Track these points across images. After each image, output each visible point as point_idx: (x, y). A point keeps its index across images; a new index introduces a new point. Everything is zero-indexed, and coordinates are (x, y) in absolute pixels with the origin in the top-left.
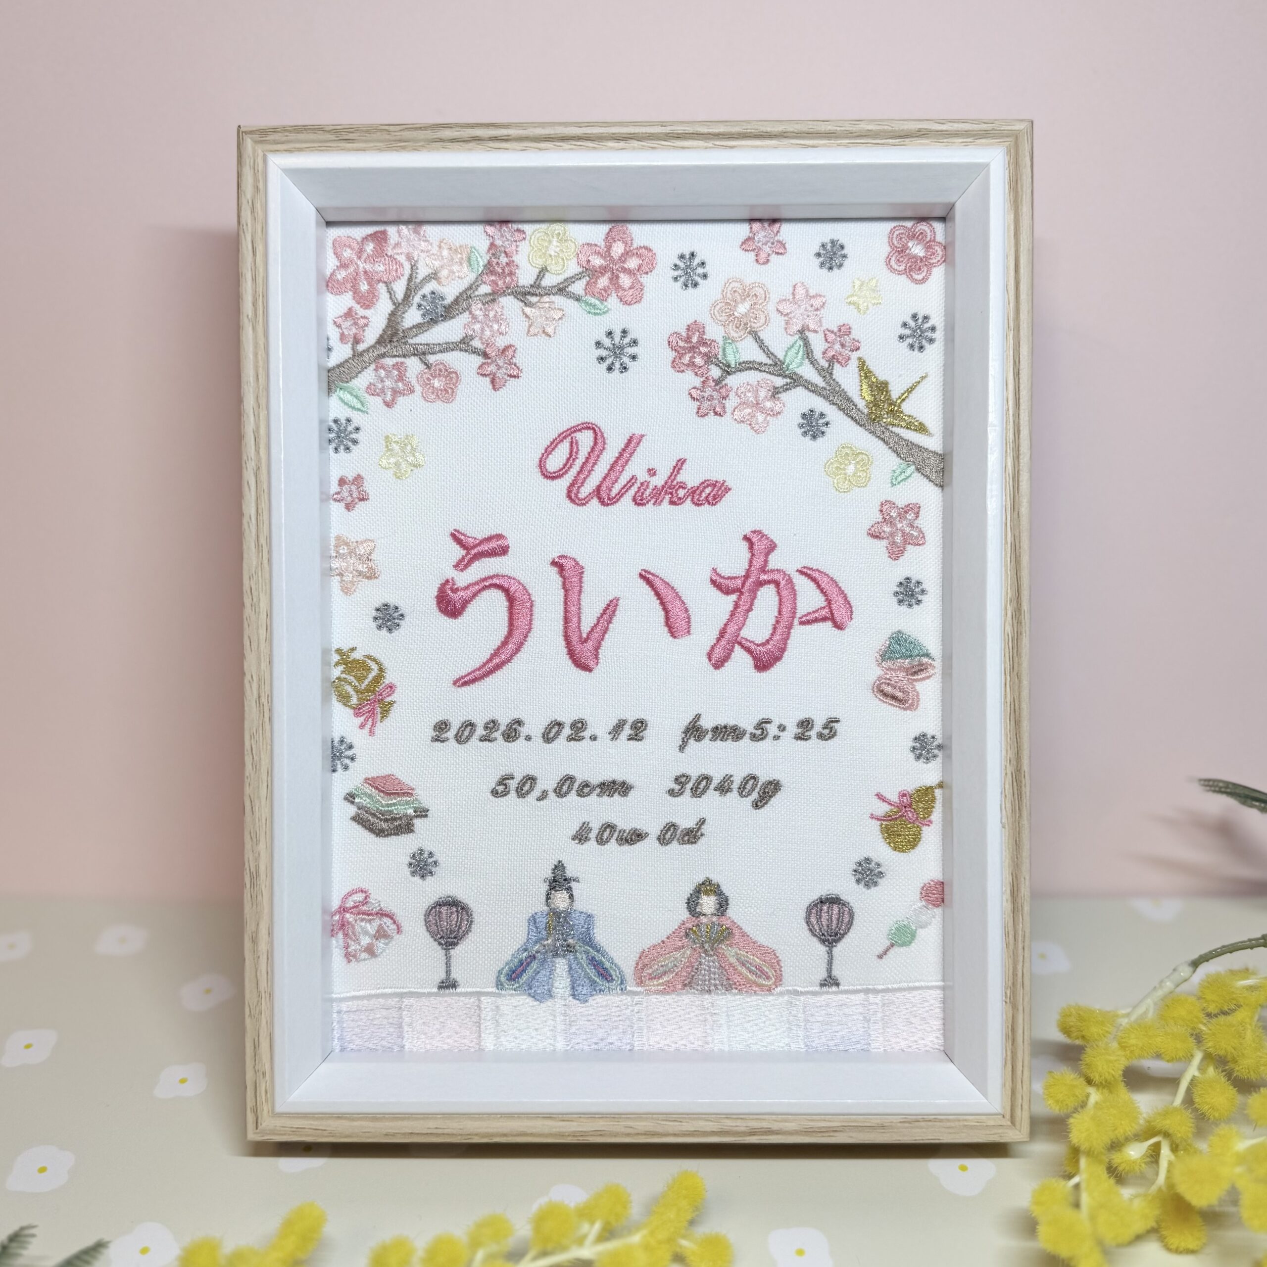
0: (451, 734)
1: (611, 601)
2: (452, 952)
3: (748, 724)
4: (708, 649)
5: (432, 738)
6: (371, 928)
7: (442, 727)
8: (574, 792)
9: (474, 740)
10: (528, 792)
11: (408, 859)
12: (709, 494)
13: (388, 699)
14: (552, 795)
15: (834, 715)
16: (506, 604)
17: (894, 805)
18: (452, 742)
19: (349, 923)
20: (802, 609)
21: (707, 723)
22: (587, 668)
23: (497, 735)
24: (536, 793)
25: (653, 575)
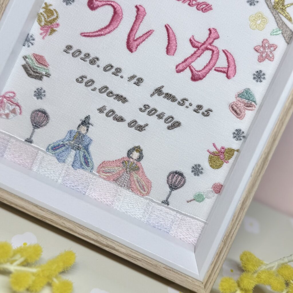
0: (71, 52)
1: (151, 30)
2: (36, 130)
3: (179, 98)
4: (178, 64)
5: (64, 50)
6: (11, 108)
7: (69, 47)
8: (106, 93)
9: (79, 58)
10: (89, 86)
11: (35, 90)
12: (204, 8)
13: (55, 29)
14: (97, 91)
15: (211, 108)
16: (113, 14)
17: (218, 150)
18: (71, 55)
19: (4, 102)
20: (217, 65)
21: (165, 91)
22: (131, 51)
23: (88, 60)
24: (92, 87)
25: (170, 28)
